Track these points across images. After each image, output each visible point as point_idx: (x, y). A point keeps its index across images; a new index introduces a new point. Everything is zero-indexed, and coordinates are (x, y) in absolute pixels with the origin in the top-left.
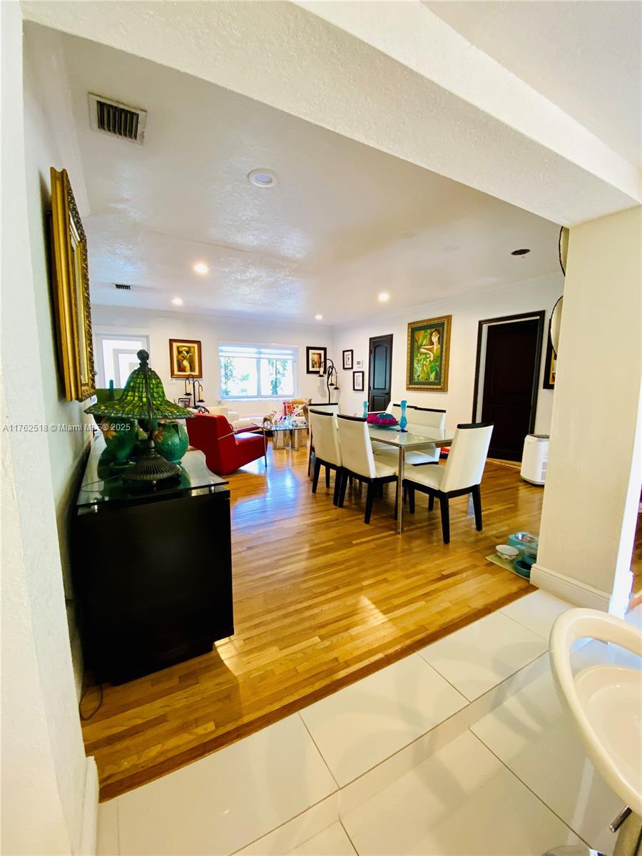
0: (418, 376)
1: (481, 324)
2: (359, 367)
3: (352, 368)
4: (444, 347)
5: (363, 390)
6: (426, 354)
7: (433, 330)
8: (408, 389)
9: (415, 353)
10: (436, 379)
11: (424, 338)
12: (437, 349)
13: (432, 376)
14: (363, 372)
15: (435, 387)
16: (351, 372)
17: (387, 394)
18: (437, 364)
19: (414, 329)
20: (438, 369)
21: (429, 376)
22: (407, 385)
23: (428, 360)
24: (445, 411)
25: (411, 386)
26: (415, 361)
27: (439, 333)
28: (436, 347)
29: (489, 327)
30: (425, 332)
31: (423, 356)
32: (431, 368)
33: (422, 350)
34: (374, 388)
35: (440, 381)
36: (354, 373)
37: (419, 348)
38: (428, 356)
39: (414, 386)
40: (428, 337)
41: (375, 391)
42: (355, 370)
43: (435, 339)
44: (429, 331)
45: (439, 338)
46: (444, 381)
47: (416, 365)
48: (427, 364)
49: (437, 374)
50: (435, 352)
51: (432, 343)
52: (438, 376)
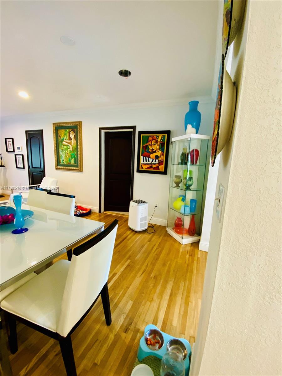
0: (63, 161)
1: (100, 129)
2: (19, 151)
3: (14, 151)
4: (79, 142)
5: (24, 168)
6: (67, 146)
7: (70, 130)
8: (56, 169)
9: (60, 145)
10: (75, 163)
11: (65, 135)
12: (74, 143)
13: (73, 161)
14: (23, 156)
15: (75, 168)
16: (13, 154)
17: (42, 172)
18: (75, 153)
19: (58, 128)
20: (76, 157)
21: (70, 160)
22: (56, 166)
23: (69, 150)
24: (74, 197)
25: (58, 167)
26: (60, 150)
27: (75, 132)
28: (73, 141)
29: (106, 133)
30: (66, 130)
31: (66, 147)
32: (72, 156)
33: (64, 143)
34: (32, 167)
35: (78, 164)
36: (16, 155)
37: (62, 141)
38: (69, 147)
39: (60, 167)
40: (68, 134)
41: (33, 169)
42: (16, 153)
43: (72, 136)
44: (68, 130)
45: (75, 135)
46: (80, 164)
47: (61, 153)
48: (69, 152)
49: (75, 160)
50: (73, 145)
51: (70, 139)
52: (76, 161)
